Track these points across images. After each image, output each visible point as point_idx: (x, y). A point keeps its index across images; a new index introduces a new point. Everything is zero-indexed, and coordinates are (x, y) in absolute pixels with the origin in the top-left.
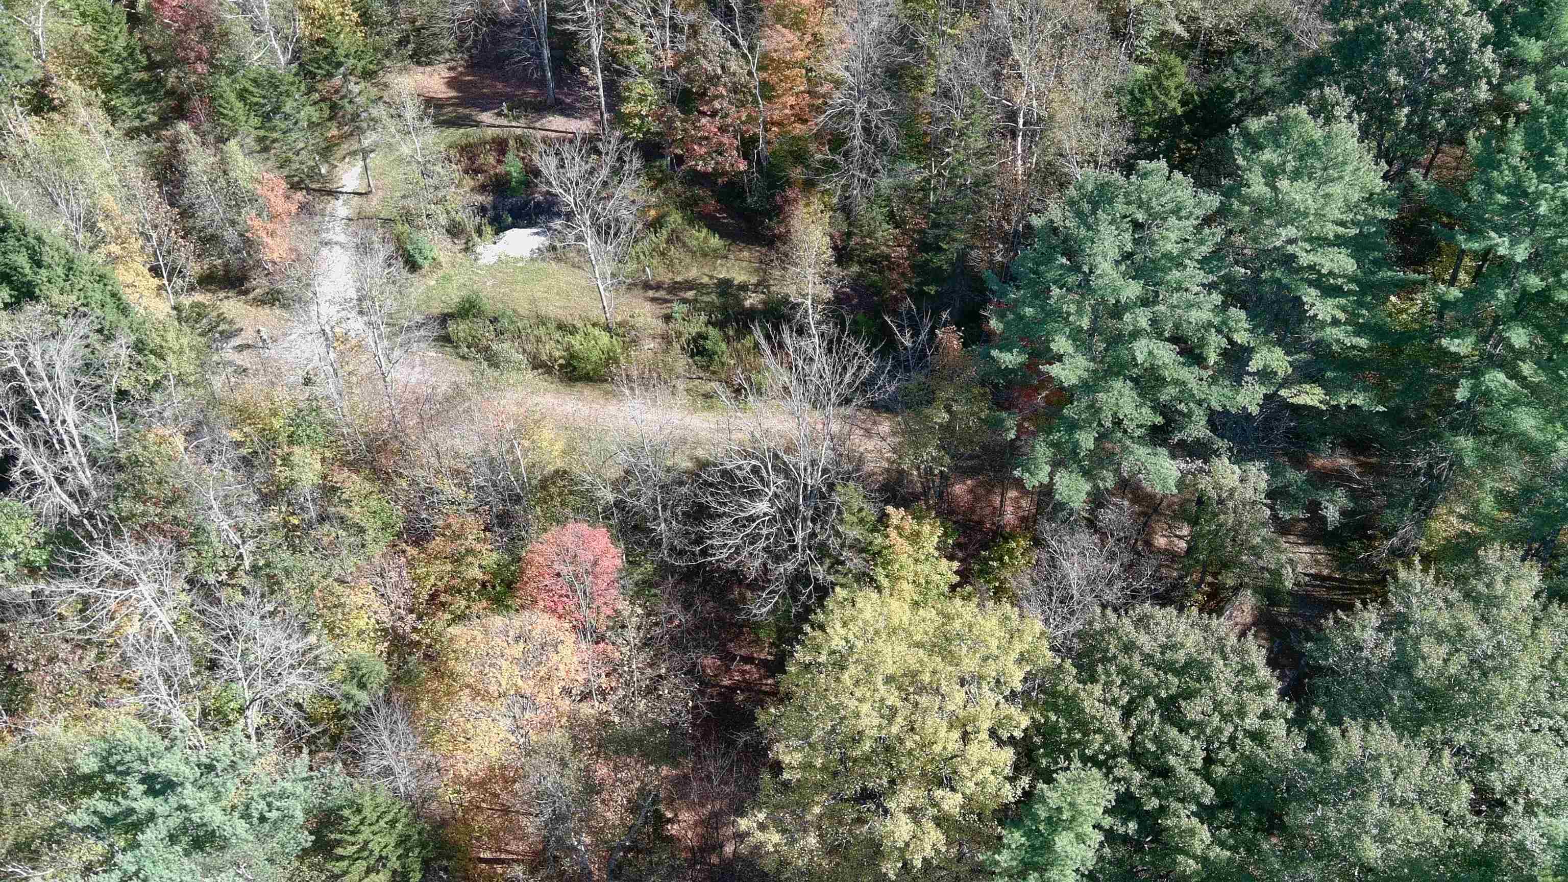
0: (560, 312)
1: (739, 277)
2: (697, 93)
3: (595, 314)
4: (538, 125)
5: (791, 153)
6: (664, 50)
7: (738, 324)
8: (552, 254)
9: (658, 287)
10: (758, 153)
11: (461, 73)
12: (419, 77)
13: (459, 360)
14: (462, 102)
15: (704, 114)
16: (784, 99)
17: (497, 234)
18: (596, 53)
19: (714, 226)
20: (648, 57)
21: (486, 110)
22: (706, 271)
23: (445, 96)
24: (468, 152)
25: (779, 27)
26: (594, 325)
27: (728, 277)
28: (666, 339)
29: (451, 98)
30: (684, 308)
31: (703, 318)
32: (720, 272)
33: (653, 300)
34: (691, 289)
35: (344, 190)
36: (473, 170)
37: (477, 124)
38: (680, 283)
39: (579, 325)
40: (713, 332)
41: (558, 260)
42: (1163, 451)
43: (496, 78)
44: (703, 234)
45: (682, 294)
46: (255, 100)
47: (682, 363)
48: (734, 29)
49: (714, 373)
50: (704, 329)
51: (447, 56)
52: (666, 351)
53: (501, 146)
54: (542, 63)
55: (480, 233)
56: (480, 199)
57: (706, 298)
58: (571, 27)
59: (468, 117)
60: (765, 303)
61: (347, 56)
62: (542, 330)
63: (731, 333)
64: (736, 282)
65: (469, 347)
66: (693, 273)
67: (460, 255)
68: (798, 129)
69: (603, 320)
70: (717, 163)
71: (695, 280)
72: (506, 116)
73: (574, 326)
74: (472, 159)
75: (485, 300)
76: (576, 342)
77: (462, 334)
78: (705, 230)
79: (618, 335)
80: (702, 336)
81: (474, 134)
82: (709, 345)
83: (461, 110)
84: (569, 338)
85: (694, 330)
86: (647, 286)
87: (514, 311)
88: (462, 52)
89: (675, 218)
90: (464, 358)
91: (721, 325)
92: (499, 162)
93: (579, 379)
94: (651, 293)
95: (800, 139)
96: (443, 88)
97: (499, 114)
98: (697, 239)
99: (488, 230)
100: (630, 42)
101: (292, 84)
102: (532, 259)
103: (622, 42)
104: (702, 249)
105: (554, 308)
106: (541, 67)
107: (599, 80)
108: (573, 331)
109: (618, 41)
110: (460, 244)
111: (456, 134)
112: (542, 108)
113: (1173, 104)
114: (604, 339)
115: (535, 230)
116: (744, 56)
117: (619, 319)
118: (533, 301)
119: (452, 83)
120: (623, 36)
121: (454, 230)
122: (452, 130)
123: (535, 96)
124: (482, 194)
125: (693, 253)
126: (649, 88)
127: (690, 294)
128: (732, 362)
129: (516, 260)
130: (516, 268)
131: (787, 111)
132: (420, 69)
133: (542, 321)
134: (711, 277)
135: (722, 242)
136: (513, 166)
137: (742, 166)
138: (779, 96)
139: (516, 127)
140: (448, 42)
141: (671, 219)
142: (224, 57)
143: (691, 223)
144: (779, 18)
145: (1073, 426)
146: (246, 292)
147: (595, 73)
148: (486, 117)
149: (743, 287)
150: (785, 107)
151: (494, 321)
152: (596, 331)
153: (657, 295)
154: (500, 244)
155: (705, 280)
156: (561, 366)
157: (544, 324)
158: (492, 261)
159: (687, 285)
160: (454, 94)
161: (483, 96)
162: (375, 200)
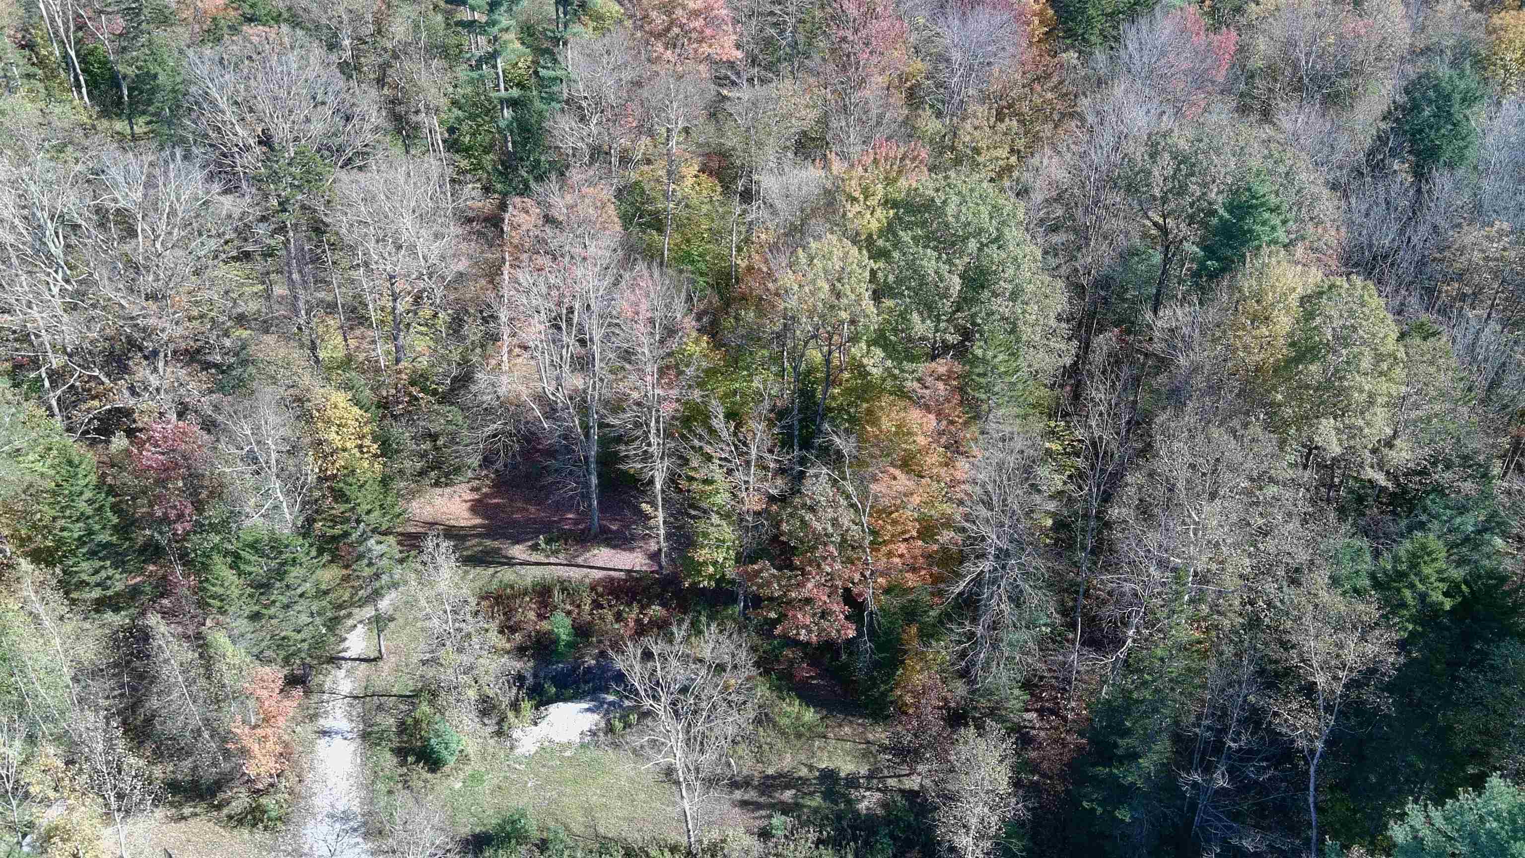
0: (625, 828)
4: (580, 561)
5: (901, 609)
6: (747, 490)
8: (608, 739)
9: (746, 784)
11: (486, 495)
12: (438, 501)
14: (491, 532)
16: (892, 546)
17: (537, 710)
18: (659, 492)
19: (806, 694)
20: (727, 497)
21: (518, 543)
23: (469, 523)
24: (503, 603)
25: (891, 469)
29: (474, 527)
30: (787, 819)
31: (812, 835)
32: (821, 760)
33: (744, 804)
34: (787, 787)
35: (348, 655)
36: (508, 629)
37: (510, 562)
38: (773, 777)
41: (616, 746)
43: (528, 501)
44: (796, 707)
45: (780, 797)
48: (842, 476)
51: (470, 474)
53: (543, 596)
54: (589, 492)
55: (515, 706)
56: (518, 665)
57: (810, 802)
58: (636, 465)
59: (497, 551)
60: (884, 807)
61: (370, 511)
64: (842, 775)
66: (787, 763)
67: (492, 742)
68: (910, 580)
69: (684, 841)
70: (821, 633)
71: (791, 772)
72: (543, 549)
74: (508, 614)
75: (530, 815)
78: (797, 702)
81: (506, 576)
83: (488, 542)
86: (734, 785)
87: (567, 828)
88: (487, 472)
89: (762, 693)
92: (541, 617)
94: (738, 795)
95: (913, 590)
96: (467, 514)
97: (535, 548)
98: (789, 715)
99: (526, 706)
102: (582, 746)
103: (697, 482)
104: (796, 729)
105: (617, 822)
106: (586, 496)
107: (661, 516)
110: (492, 725)
111: (482, 575)
112: (584, 538)
115: (586, 706)
117: (706, 840)
118: (588, 811)
119: (477, 507)
120: (698, 474)
121: (485, 708)
122: (478, 570)
123: (576, 522)
124: (519, 659)
125: (786, 735)
127: (788, 795)
129: (563, 747)
130: (562, 759)
131: (898, 561)
132: (438, 491)
133: (603, 844)
135: (818, 716)
136: (560, 623)
137: (851, 632)
139: (559, 563)
140: (475, 461)
143: (781, 694)
146: (219, 808)
147: (657, 510)
148: (518, 551)
153: (747, 797)
154: (543, 725)
157: (606, 850)
158: (533, 750)
159: (785, 780)
160: (478, 521)
161: (514, 523)
162: (386, 667)
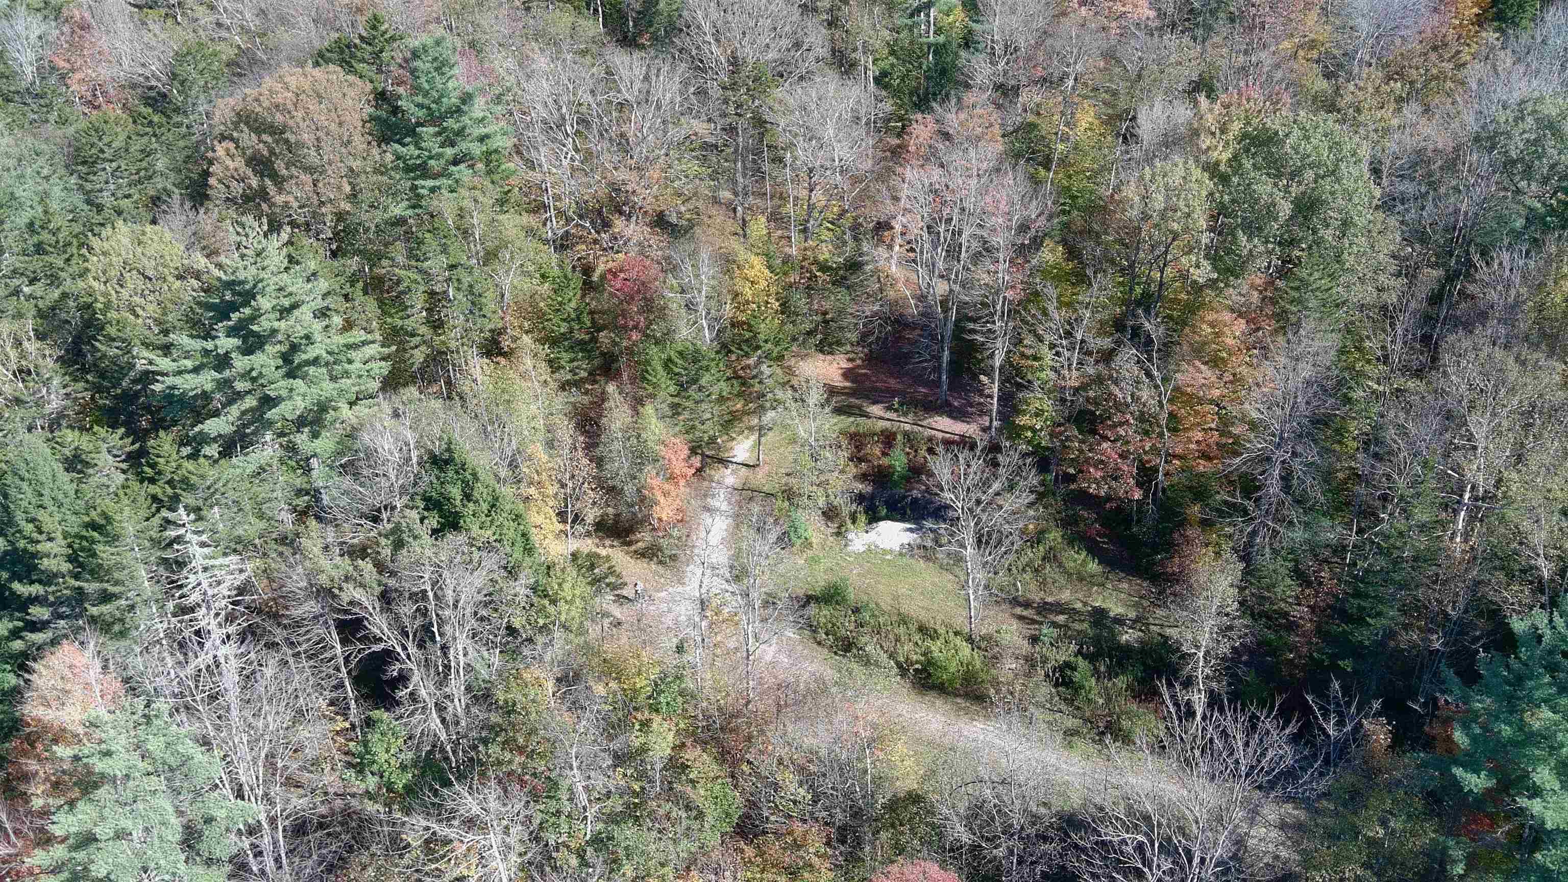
0: (923, 613)
1: (1116, 609)
2: (1101, 415)
3: (959, 622)
4: (924, 423)
5: (1190, 488)
6: (1069, 369)
7: (1111, 661)
8: (921, 553)
9: (1027, 605)
10: (1156, 484)
11: (858, 367)
12: (820, 364)
13: (815, 645)
14: (856, 393)
15: (1105, 438)
16: (1190, 434)
17: (870, 523)
18: (998, 365)
19: (1094, 550)
20: (1052, 375)
21: (877, 403)
22: (1080, 596)
23: (841, 385)
24: (857, 440)
25: (1197, 363)
26: (956, 633)
27: (1104, 606)
28: (1030, 660)
29: (845, 388)
30: (1055, 632)
31: (1073, 647)
32: (1096, 600)
33: (1021, 618)
34: (1062, 613)
35: (734, 460)
36: (856, 458)
37: (867, 416)
38: (1051, 604)
39: (942, 631)
40: (1082, 663)
41: (927, 559)
43: (892, 375)
44: (1083, 557)
45: (1052, 617)
46: (677, 370)
47: (1045, 690)
48: (1150, 360)
49: (1078, 708)
50: (1072, 659)
51: (848, 348)
52: (1028, 675)
53: (888, 439)
54: (940, 365)
55: (854, 519)
56: (859, 487)
57: (1077, 626)
58: (980, 338)
59: (859, 407)
60: (1142, 643)
61: (766, 341)
62: (902, 630)
63: (1102, 669)
64: (1112, 614)
65: (827, 634)
66: (1065, 596)
67: (832, 539)
68: (1203, 466)
69: (967, 630)
70: (1110, 488)
71: (1067, 603)
72: (896, 411)
73: (935, 631)
74: (859, 448)
75: (851, 589)
76: (935, 647)
77: (823, 620)
78: (1084, 553)
79: (979, 648)
80: (1067, 665)
81: (863, 424)
82: (1077, 677)
83: (853, 400)
84: (929, 643)
85: (1062, 658)
86: (1015, 602)
87: (877, 605)
88: (863, 347)
89: (1055, 536)
90: (819, 643)
91: (1092, 658)
92: (885, 454)
93: (932, 687)
94: (1019, 611)
95: (1202, 475)
96: (840, 378)
97: (889, 408)
98: (1075, 561)
99: (862, 518)
100: (1036, 358)
101: (713, 360)
102: (901, 554)
103: (1027, 358)
104: (1079, 573)
105: (916, 608)
106: (937, 369)
107: (995, 390)
108: (933, 635)
109: (1023, 356)
110: (833, 527)
111: (847, 422)
112: (932, 407)
114: (966, 650)
115: (909, 526)
116: (1156, 387)
117: (984, 632)
118: (896, 598)
119: (847, 374)
120: (1029, 352)
121: (830, 514)
122: (842, 417)
123: (926, 395)
124: (862, 483)
125: (1070, 575)
126: (1048, 405)
127: (1061, 618)
128: (1101, 701)
129: (885, 552)
130: (883, 560)
131: (1193, 446)
132: (821, 356)
133: (904, 620)
134: (1085, 604)
135: (1100, 569)
136: (898, 460)
137: (1137, 495)
138: (1186, 430)
139: (905, 424)
140: (853, 337)
141: (1051, 536)
142: (657, 330)
143: (1071, 543)
144: (1198, 354)
146: (630, 544)
147: (993, 383)
148: (876, 410)
149: (1119, 621)
150: (1189, 440)
151: (856, 611)
152: (958, 641)
153: (1025, 613)
154: (872, 533)
155: (1078, 606)
156: (916, 670)
157: (905, 623)
158: (862, 549)
159: (1059, 608)
160: (848, 384)
161: (875, 389)
162: (761, 473)
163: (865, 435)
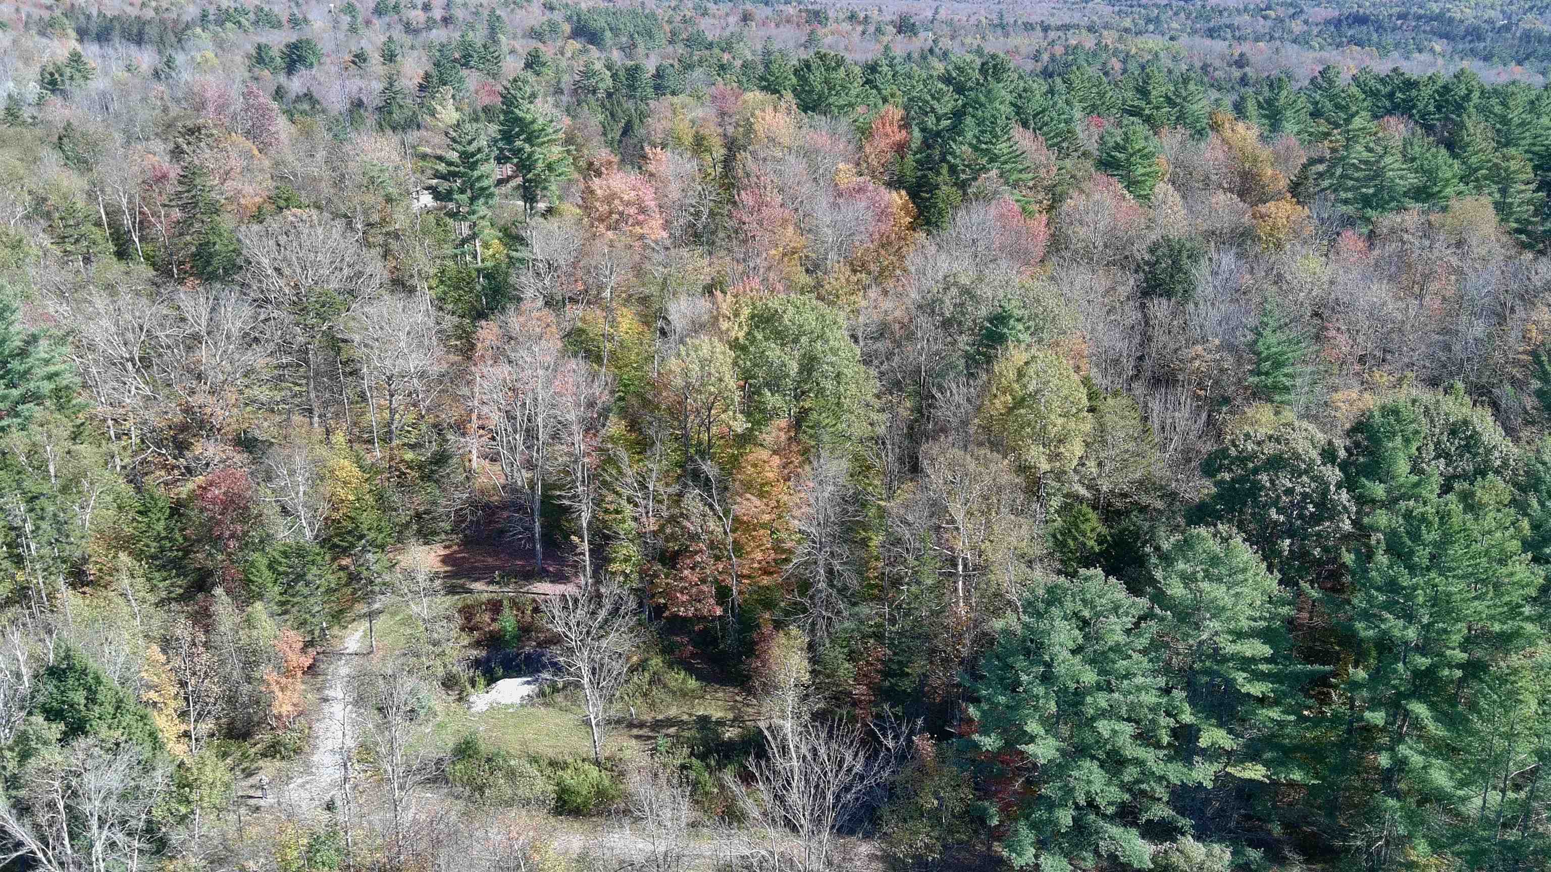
0: (551, 750)
1: (717, 714)
2: (679, 550)
3: (585, 749)
4: (526, 590)
5: (759, 601)
6: (647, 516)
7: (719, 756)
8: (541, 700)
9: (641, 725)
10: (733, 601)
11: (455, 552)
12: (417, 555)
13: (454, 799)
14: (457, 575)
15: (686, 567)
16: (753, 556)
17: (489, 685)
18: (585, 525)
19: (690, 670)
20: (634, 524)
21: (477, 580)
22: (685, 709)
23: (441, 569)
24: (467, 612)
25: (748, 495)
26: (584, 760)
27: (706, 713)
28: (652, 771)
29: (445, 572)
30: (668, 742)
31: (686, 751)
32: (699, 710)
33: (637, 737)
34: (672, 726)
35: (348, 651)
36: (469, 627)
37: (470, 591)
38: (661, 721)
39: (570, 760)
40: (696, 763)
41: (546, 705)
42: (1134, 832)
43: (488, 554)
44: (682, 676)
45: (664, 731)
46: (281, 569)
48: (711, 496)
49: (698, 802)
50: (687, 760)
51: (443, 537)
53: (495, 607)
54: (533, 535)
55: (473, 684)
56: (474, 653)
57: (686, 734)
58: (566, 502)
59: (462, 586)
60: (742, 736)
61: (369, 530)
62: (534, 768)
63: (713, 763)
64: (714, 719)
65: (464, 786)
66: (673, 712)
67: (454, 705)
68: (766, 581)
69: (593, 755)
70: (696, 610)
71: (675, 717)
72: (498, 583)
73: (564, 762)
74: (468, 619)
75: (481, 742)
76: (568, 777)
77: (459, 773)
78: (683, 673)
79: (606, 768)
80: (683, 767)
81: (470, 599)
82: (693, 774)
83: (455, 581)
84: (560, 773)
85: (678, 762)
86: (631, 725)
87: (508, 752)
88: (457, 534)
89: (656, 662)
90: (458, 796)
91: (703, 757)
92: (493, 620)
93: (571, 813)
94: (635, 732)
95: (768, 588)
96: (439, 564)
97: (491, 583)
98: (677, 680)
99: (481, 682)
100: (617, 512)
101: (318, 554)
102: (522, 705)
103: (610, 512)
104: (681, 690)
105: (545, 748)
106: (531, 539)
107: (586, 546)
108: (565, 766)
109: (606, 511)
110: (454, 695)
111: (454, 599)
112: (529, 576)
113: (1091, 543)
114: (594, 772)
115: (525, 679)
116: (720, 518)
117: (608, 753)
118: (524, 743)
119: (447, 559)
120: (612, 507)
121: (449, 682)
122: (448, 596)
123: (523, 566)
124: (476, 649)
125: (674, 693)
126: (633, 551)
127: (672, 730)
128: (716, 790)
129: (507, 706)
130: (506, 714)
131: (756, 565)
132: (418, 547)
133: (534, 760)
135: (698, 683)
136: (508, 621)
137: (719, 612)
138: (748, 553)
139: (509, 591)
140: (447, 526)
141: (653, 662)
143: (671, 666)
144: (748, 486)
145: (1051, 806)
147: (583, 541)
148: (478, 586)
149: (720, 723)
150: (753, 562)
151: (489, 760)
152: (586, 766)
153: (641, 733)
154: (493, 693)
155: (685, 717)
156: (552, 800)
157: (536, 762)
158: (485, 708)
159: (670, 722)
160: (448, 568)
161: (476, 569)
162: (376, 658)
163: (473, 606)
